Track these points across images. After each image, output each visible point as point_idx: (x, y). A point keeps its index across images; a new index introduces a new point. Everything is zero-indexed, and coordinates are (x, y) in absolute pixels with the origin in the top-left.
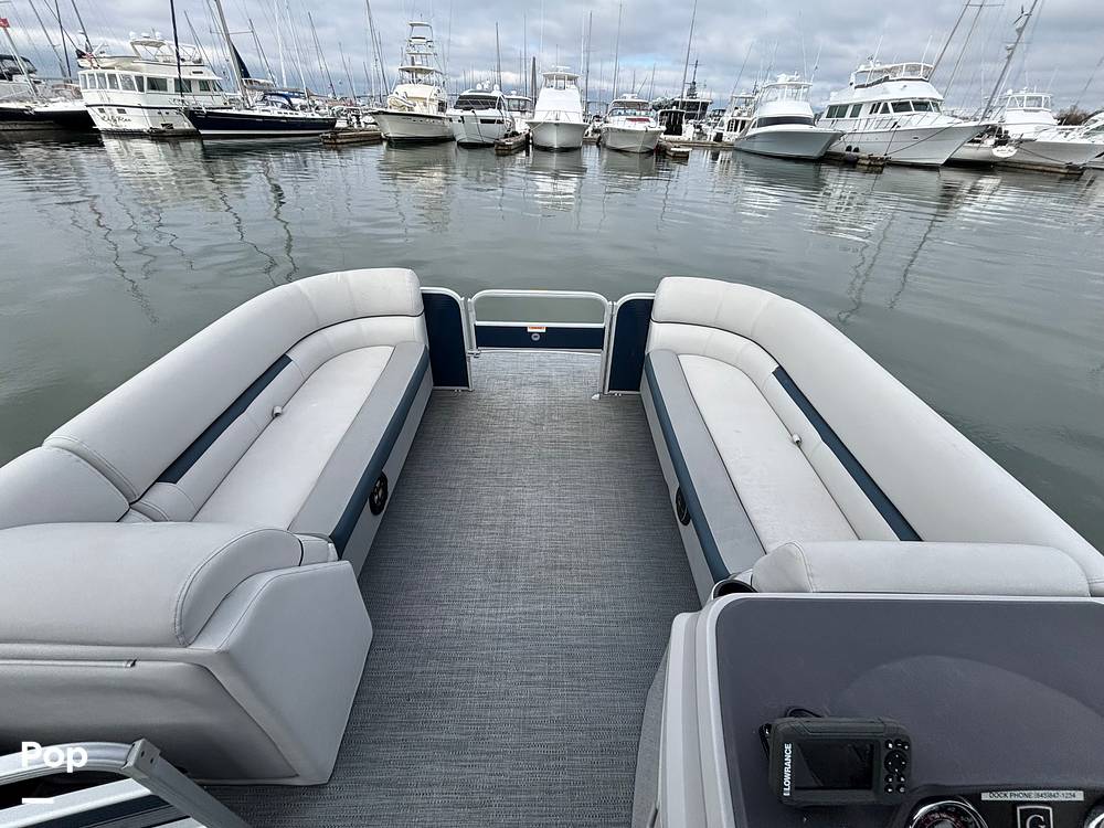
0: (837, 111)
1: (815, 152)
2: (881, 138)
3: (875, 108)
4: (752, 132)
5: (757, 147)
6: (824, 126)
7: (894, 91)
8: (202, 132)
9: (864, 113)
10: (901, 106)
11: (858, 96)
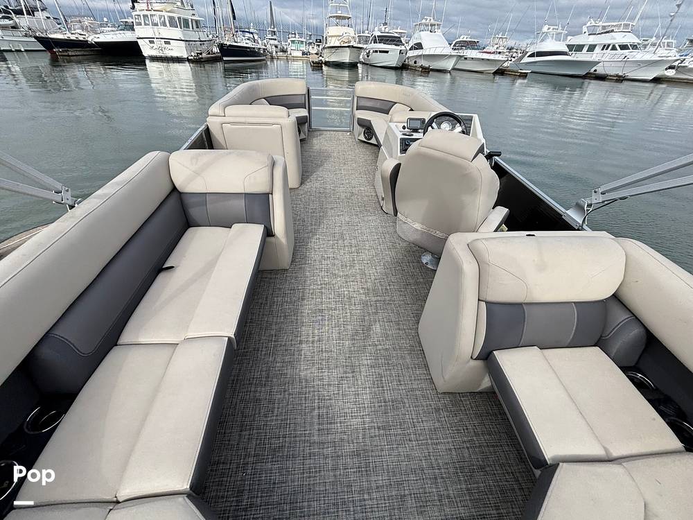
0: (579, 48)
3: (605, 47)
4: (526, 60)
7: (618, 38)
8: (225, 59)
9: (598, 50)
10: (624, 47)
11: (591, 40)
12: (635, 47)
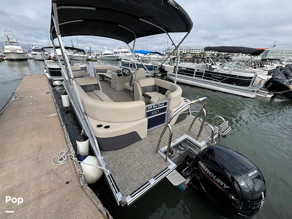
0: (116, 53)
1: (116, 59)
2: (124, 57)
3: (121, 52)
4: (103, 56)
5: (104, 59)
6: (115, 55)
7: (123, 50)
9: (120, 53)
10: (125, 52)
11: (118, 51)
12: (127, 52)
